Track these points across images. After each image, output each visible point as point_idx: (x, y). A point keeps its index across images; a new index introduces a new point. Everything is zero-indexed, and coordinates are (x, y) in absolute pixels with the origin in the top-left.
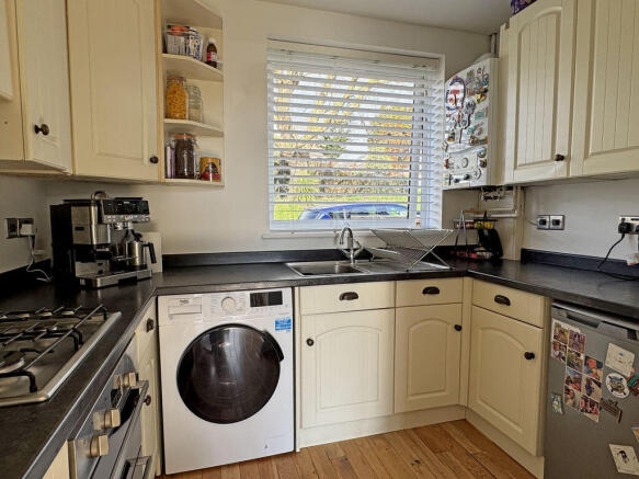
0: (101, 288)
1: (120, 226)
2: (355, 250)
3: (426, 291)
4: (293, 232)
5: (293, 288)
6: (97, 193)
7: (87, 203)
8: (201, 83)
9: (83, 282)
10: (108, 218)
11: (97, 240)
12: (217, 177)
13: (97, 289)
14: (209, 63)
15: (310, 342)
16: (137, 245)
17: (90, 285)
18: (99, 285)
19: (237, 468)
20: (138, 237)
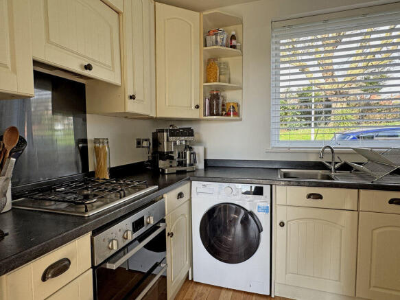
0: (167, 174)
1: (178, 143)
2: (336, 163)
3: (391, 202)
4: (289, 148)
5: (271, 186)
6: (171, 126)
7: (162, 131)
8: (230, 59)
9: (161, 170)
10: (171, 139)
11: (167, 149)
12: (236, 114)
13: (165, 174)
14: (231, 47)
15: (282, 224)
16: (188, 153)
17: (163, 173)
18: (166, 172)
19: (231, 293)
20: (191, 149)
